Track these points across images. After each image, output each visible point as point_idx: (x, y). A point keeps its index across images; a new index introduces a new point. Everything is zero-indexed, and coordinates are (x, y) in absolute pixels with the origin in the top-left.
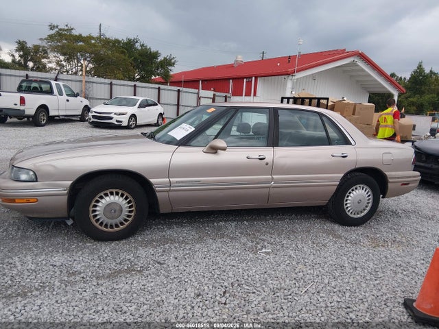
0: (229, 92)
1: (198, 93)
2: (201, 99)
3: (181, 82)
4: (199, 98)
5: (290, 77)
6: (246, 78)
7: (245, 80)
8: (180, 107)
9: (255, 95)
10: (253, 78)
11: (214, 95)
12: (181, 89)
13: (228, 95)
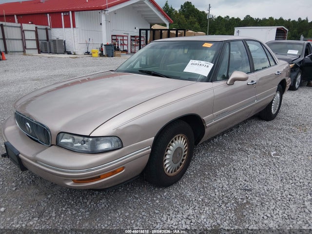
0: (48, 25)
1: (21, 27)
2: (25, 32)
3: (3, 16)
4: (23, 32)
5: (103, 12)
6: (63, 12)
7: (62, 14)
8: (6, 41)
9: (74, 26)
10: (70, 12)
11: (36, 28)
12: (4, 23)
13: (49, 27)
